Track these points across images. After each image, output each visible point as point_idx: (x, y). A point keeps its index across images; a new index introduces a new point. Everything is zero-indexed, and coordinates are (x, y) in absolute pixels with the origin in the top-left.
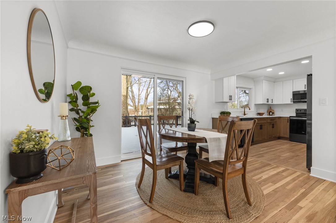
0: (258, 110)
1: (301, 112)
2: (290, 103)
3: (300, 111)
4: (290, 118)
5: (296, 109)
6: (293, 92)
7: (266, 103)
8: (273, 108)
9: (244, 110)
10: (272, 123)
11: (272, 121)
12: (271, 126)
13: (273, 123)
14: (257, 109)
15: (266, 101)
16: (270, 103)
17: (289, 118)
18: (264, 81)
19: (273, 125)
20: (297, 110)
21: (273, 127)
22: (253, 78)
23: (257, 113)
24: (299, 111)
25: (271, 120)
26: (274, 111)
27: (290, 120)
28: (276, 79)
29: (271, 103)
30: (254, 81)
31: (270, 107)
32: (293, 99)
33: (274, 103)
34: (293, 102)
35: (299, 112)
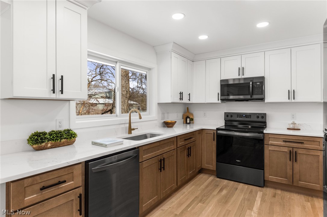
0: (166, 115)
1: (233, 119)
2: (216, 101)
3: (232, 116)
4: (217, 132)
5: (225, 113)
6: (222, 81)
7: (179, 101)
8: (192, 110)
9: (128, 118)
10: (187, 146)
11: (187, 142)
12: (186, 153)
13: (189, 146)
14: (163, 114)
15: (178, 96)
16: (186, 100)
17: (215, 132)
18: (173, 54)
19: (189, 149)
20: (227, 115)
21: (189, 155)
22: (154, 47)
23: (163, 121)
24: (229, 116)
25: (185, 140)
26: (192, 114)
27: (217, 135)
28: (195, 55)
29: (188, 102)
30: (156, 54)
31: (188, 108)
32: (221, 96)
33: (193, 101)
34: (221, 99)
35: (229, 118)
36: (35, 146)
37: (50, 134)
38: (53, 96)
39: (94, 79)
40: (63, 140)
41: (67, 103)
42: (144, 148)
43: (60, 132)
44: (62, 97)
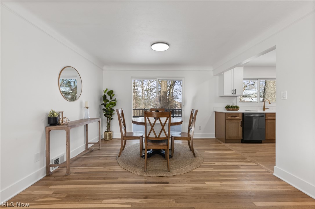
36: (227, 109)
37: (231, 106)
38: (233, 95)
39: (248, 85)
40: (235, 109)
41: (236, 97)
42: (268, 114)
43: (234, 106)
44: (235, 95)
